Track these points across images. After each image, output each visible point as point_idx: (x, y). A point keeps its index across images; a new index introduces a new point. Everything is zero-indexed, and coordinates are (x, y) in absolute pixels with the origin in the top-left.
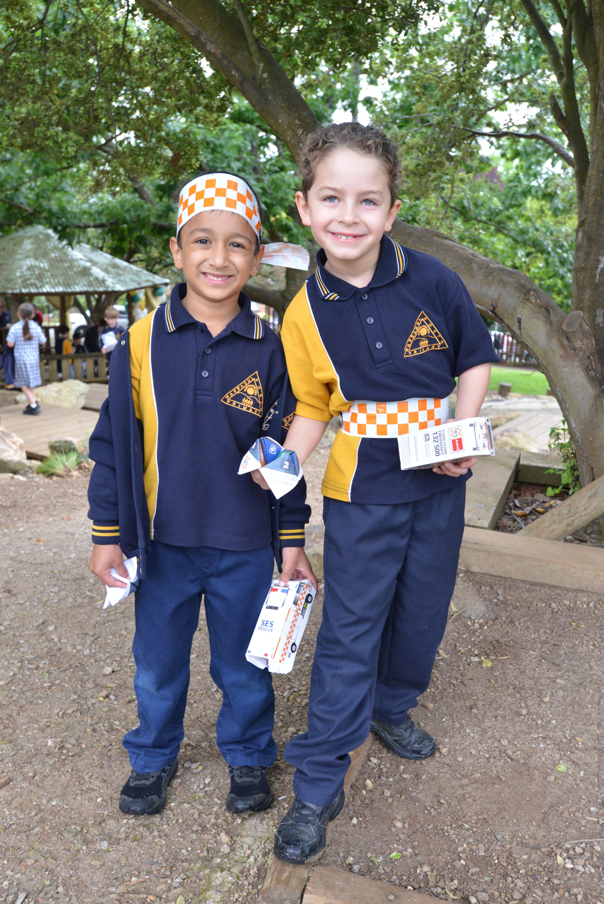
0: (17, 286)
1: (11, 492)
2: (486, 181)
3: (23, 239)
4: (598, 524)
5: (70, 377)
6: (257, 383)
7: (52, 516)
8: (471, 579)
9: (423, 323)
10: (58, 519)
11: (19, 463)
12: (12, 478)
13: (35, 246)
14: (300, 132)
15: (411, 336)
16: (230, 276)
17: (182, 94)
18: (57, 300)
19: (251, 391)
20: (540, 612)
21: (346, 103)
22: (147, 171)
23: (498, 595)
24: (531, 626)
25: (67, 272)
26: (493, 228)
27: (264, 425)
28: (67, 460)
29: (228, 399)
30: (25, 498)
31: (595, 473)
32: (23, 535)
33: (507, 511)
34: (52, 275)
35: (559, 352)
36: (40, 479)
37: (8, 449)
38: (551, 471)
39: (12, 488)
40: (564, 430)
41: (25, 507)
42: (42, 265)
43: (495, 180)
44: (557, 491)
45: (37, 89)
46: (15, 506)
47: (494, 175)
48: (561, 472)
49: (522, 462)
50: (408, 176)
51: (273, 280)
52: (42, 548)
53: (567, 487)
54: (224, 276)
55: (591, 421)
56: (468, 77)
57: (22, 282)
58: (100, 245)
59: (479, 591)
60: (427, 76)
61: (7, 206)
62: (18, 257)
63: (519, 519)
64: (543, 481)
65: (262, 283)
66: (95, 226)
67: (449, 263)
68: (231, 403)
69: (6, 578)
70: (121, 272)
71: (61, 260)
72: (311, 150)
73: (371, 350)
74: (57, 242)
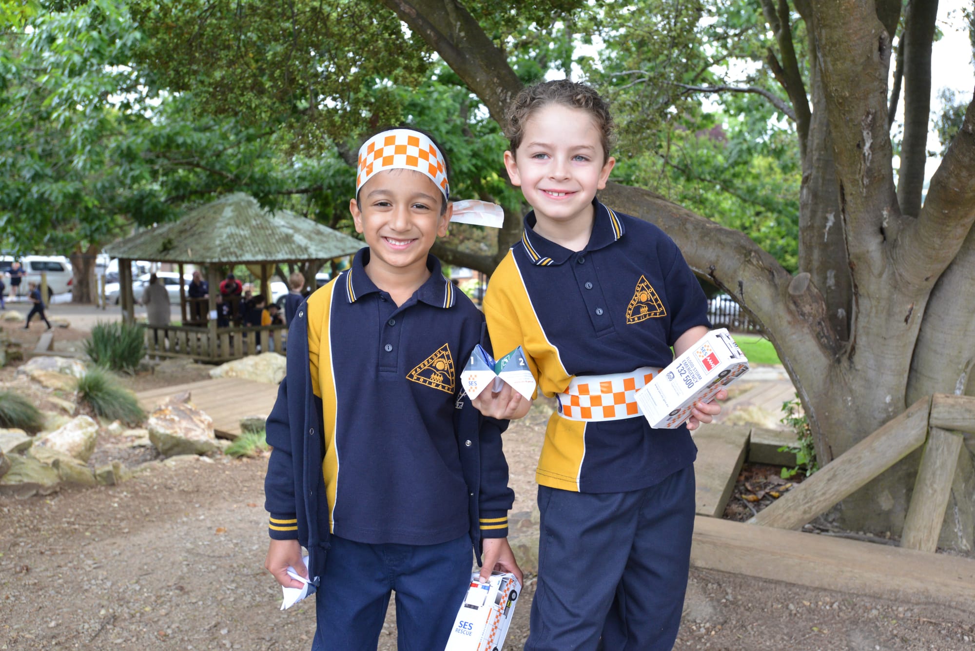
0: (216, 255)
1: (194, 475)
2: (710, 140)
3: (224, 206)
4: (840, 511)
5: (269, 350)
6: (448, 356)
7: (236, 502)
8: (696, 575)
9: (643, 289)
10: (243, 505)
11: (206, 443)
12: (198, 460)
13: (236, 213)
14: (499, 90)
15: (632, 302)
16: (414, 240)
17: (380, 56)
18: (258, 269)
19: (440, 366)
20: (776, 614)
21: (559, 62)
22: (345, 132)
23: (727, 594)
24: (766, 632)
25: (268, 240)
26: (718, 187)
27: (458, 403)
28: (259, 440)
29: (415, 375)
30: (209, 482)
31: (834, 452)
32: (202, 524)
33: (737, 495)
34: (253, 243)
35: (787, 318)
36: (226, 460)
37: (195, 428)
38: (786, 450)
39: (196, 471)
40: (797, 404)
41: (208, 492)
42: (242, 233)
43: (720, 138)
44: (793, 472)
45: (231, 53)
46: (198, 491)
47: (718, 133)
48: (796, 451)
49: (753, 440)
50: (620, 133)
51: (486, 245)
52: (222, 539)
53: (803, 468)
54: (407, 240)
55: (826, 394)
56: (678, 31)
57: (222, 251)
58: (305, 211)
59: (704, 590)
60: (638, 32)
61: (208, 173)
62: (218, 225)
63: (750, 505)
64: (777, 461)
65: (474, 248)
66: (297, 192)
67: (661, 224)
68: (418, 379)
69: (180, 573)
70: (325, 239)
71: (263, 228)
72: (519, 108)
73: (590, 317)
74: (259, 210)
